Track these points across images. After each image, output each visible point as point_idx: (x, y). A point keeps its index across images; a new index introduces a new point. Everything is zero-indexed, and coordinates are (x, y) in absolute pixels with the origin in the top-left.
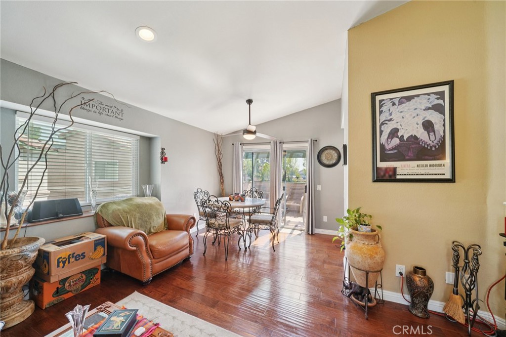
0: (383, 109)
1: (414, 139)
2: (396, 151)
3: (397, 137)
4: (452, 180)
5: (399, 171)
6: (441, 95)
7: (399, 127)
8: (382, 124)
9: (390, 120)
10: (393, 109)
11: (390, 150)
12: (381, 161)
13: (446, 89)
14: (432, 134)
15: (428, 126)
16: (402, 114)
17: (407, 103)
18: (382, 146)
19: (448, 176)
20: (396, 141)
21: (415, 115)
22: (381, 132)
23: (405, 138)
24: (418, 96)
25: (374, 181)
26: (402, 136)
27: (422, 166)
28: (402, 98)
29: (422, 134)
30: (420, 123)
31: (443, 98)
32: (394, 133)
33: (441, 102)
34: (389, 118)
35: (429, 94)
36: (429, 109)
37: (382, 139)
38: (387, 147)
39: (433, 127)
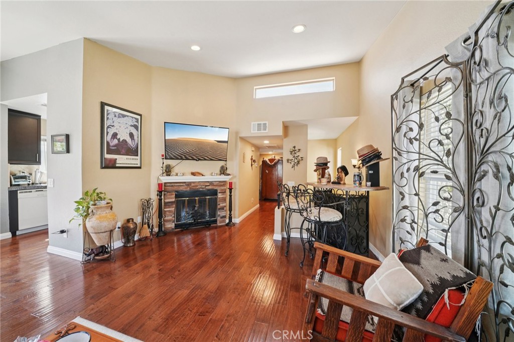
0: (110, 116)
1: (125, 141)
2: (116, 148)
3: (117, 139)
4: (140, 168)
5: (118, 162)
6: (137, 119)
7: (118, 132)
8: (108, 127)
9: (113, 126)
10: (115, 119)
11: (113, 147)
12: (107, 153)
13: (139, 117)
14: (133, 141)
15: (131, 135)
16: (119, 124)
17: (123, 118)
18: (108, 143)
19: (139, 165)
20: (115, 141)
21: (126, 127)
22: (107, 133)
23: (121, 140)
24: (128, 116)
25: (102, 168)
26: (119, 139)
27: (129, 159)
28: (120, 114)
29: (129, 140)
30: (128, 133)
31: (137, 122)
32: (115, 135)
33: (137, 124)
34: (112, 125)
35: (132, 117)
36: (132, 126)
37: (108, 138)
38: (111, 144)
39: (134, 137)
